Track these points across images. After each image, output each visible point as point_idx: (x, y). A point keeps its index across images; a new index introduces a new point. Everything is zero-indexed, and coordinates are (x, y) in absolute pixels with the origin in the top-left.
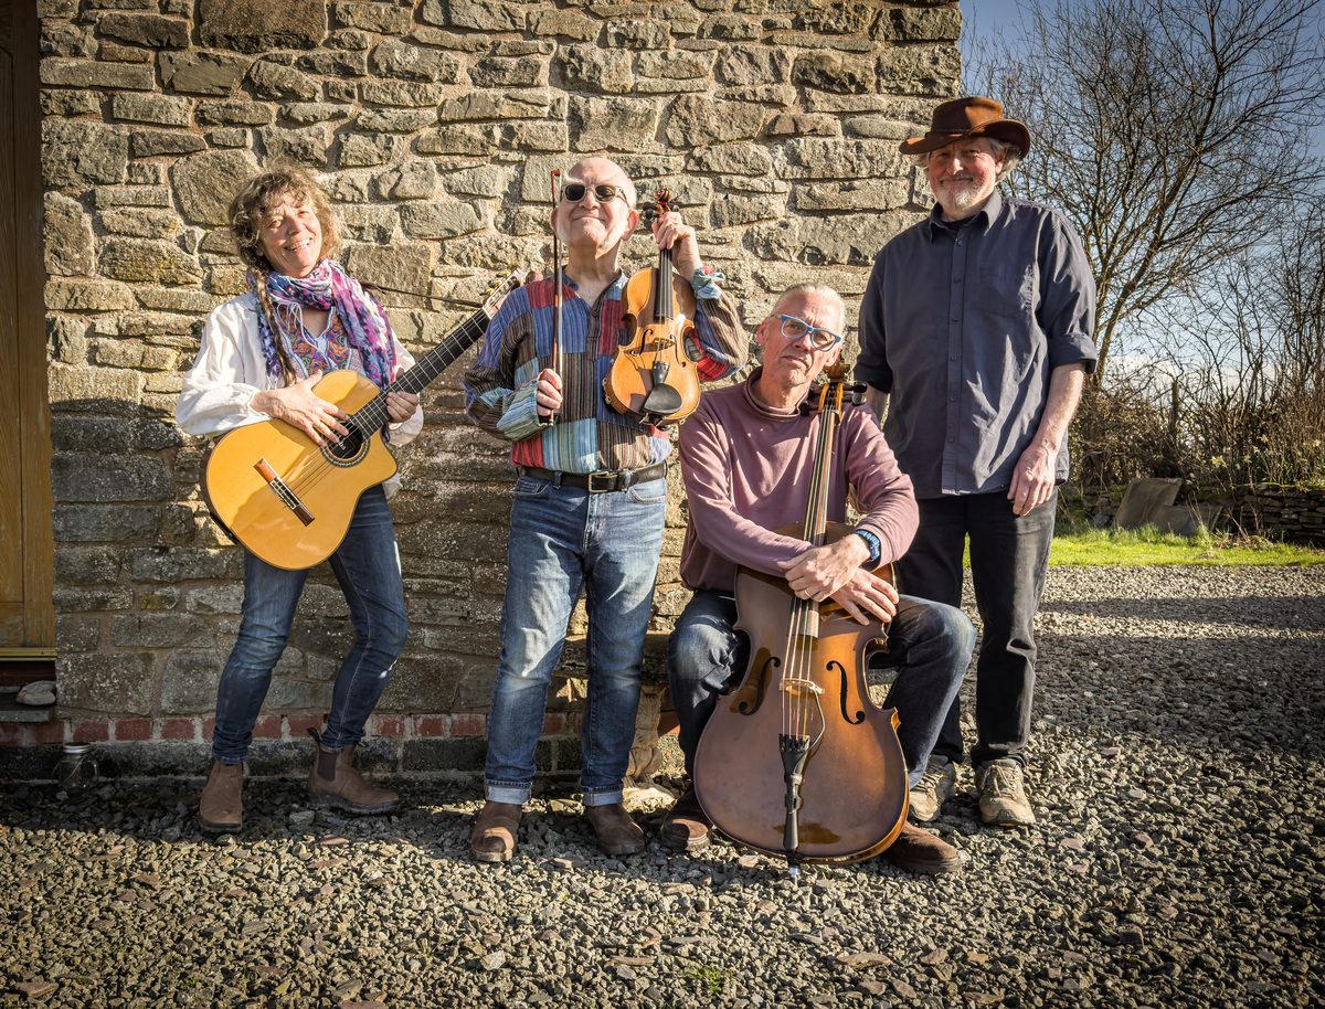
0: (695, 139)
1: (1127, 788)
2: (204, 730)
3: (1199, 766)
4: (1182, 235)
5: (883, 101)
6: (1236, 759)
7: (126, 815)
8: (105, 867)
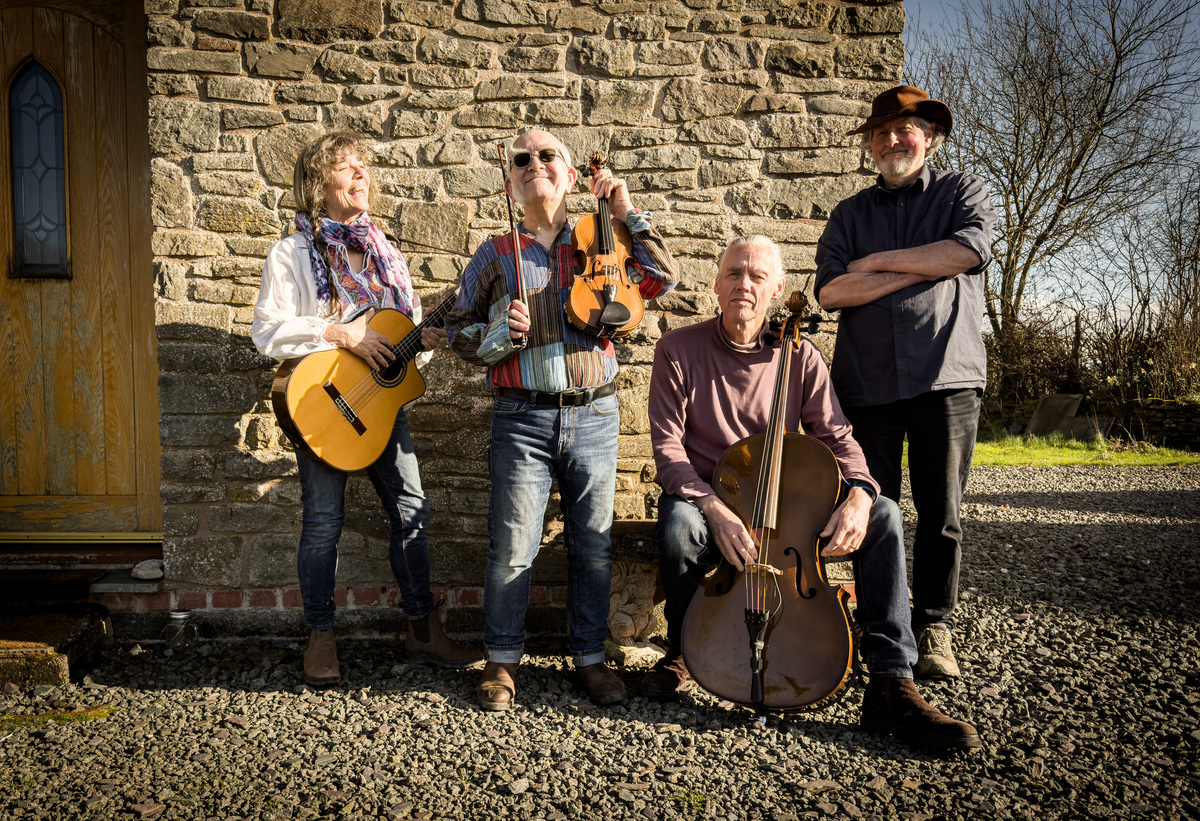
0: (685, 115)
1: (1035, 647)
2: (284, 599)
3: (1094, 629)
4: (1086, 194)
5: (840, 83)
6: (1123, 623)
7: (221, 668)
8: (204, 711)
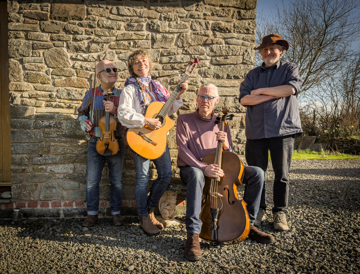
0: (185, 45)
1: (303, 220)
2: (52, 205)
3: (322, 214)
4: (316, 70)
5: (235, 35)
6: (332, 212)
7: (30, 228)
8: (25, 243)
